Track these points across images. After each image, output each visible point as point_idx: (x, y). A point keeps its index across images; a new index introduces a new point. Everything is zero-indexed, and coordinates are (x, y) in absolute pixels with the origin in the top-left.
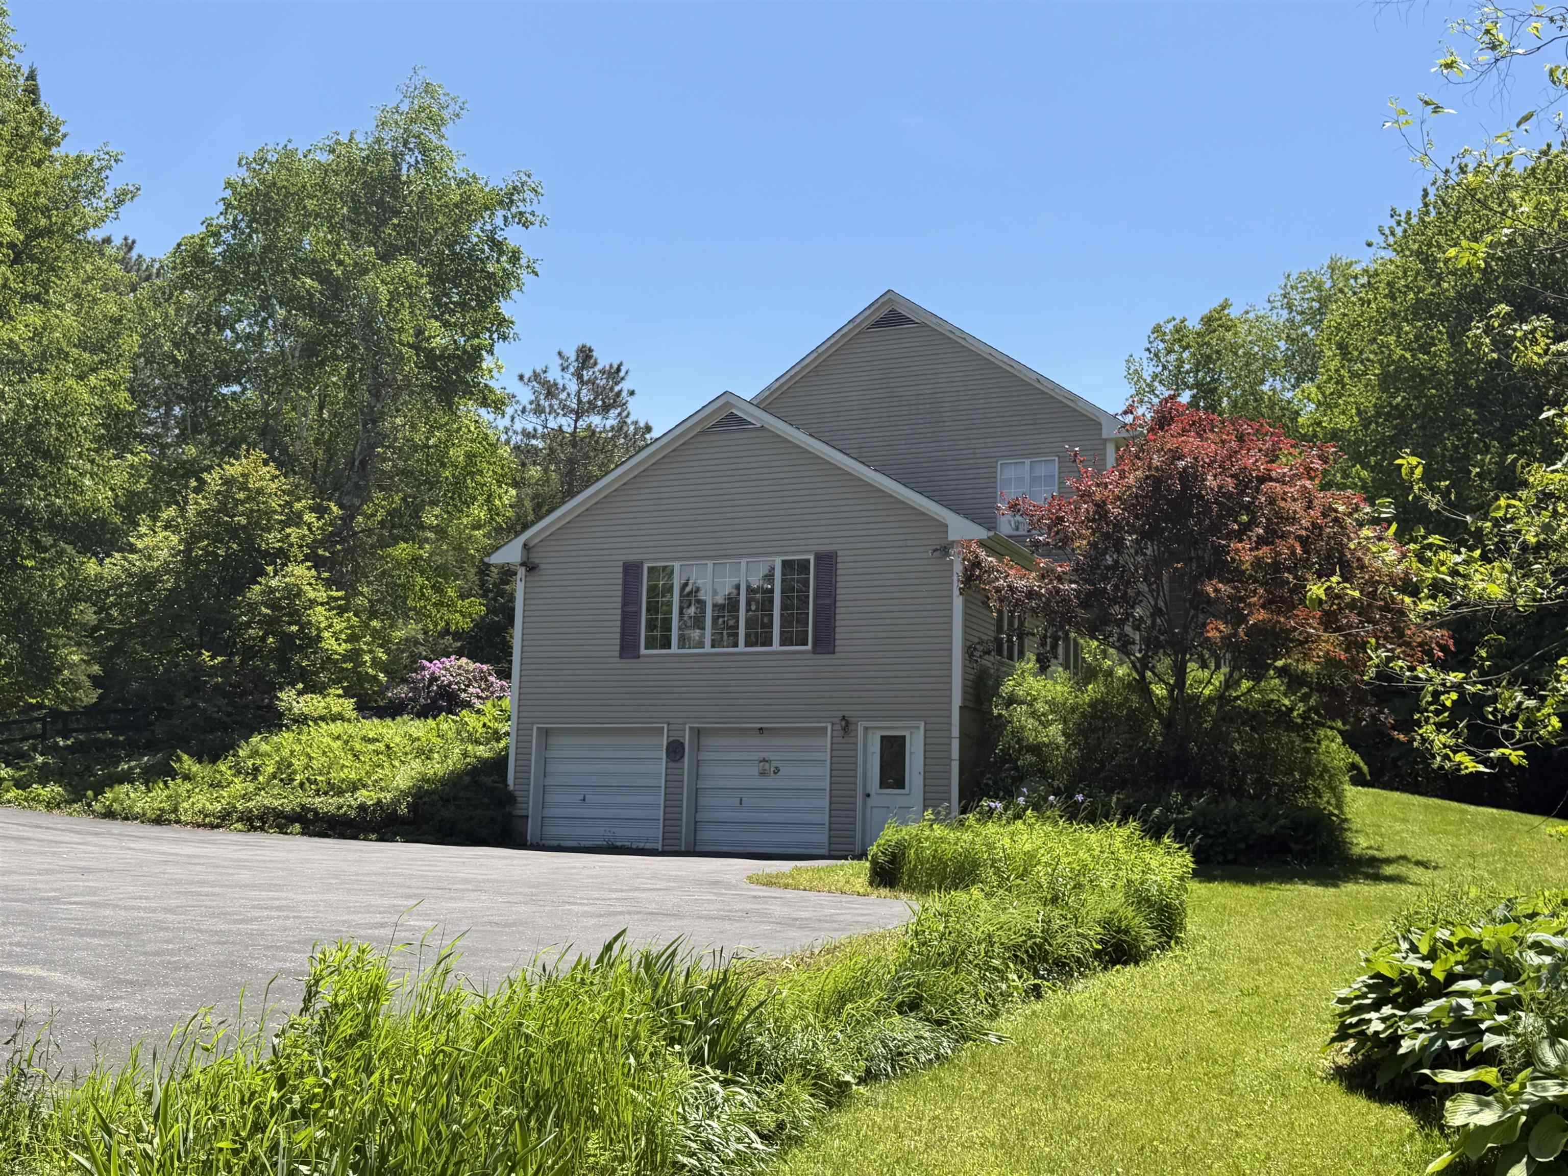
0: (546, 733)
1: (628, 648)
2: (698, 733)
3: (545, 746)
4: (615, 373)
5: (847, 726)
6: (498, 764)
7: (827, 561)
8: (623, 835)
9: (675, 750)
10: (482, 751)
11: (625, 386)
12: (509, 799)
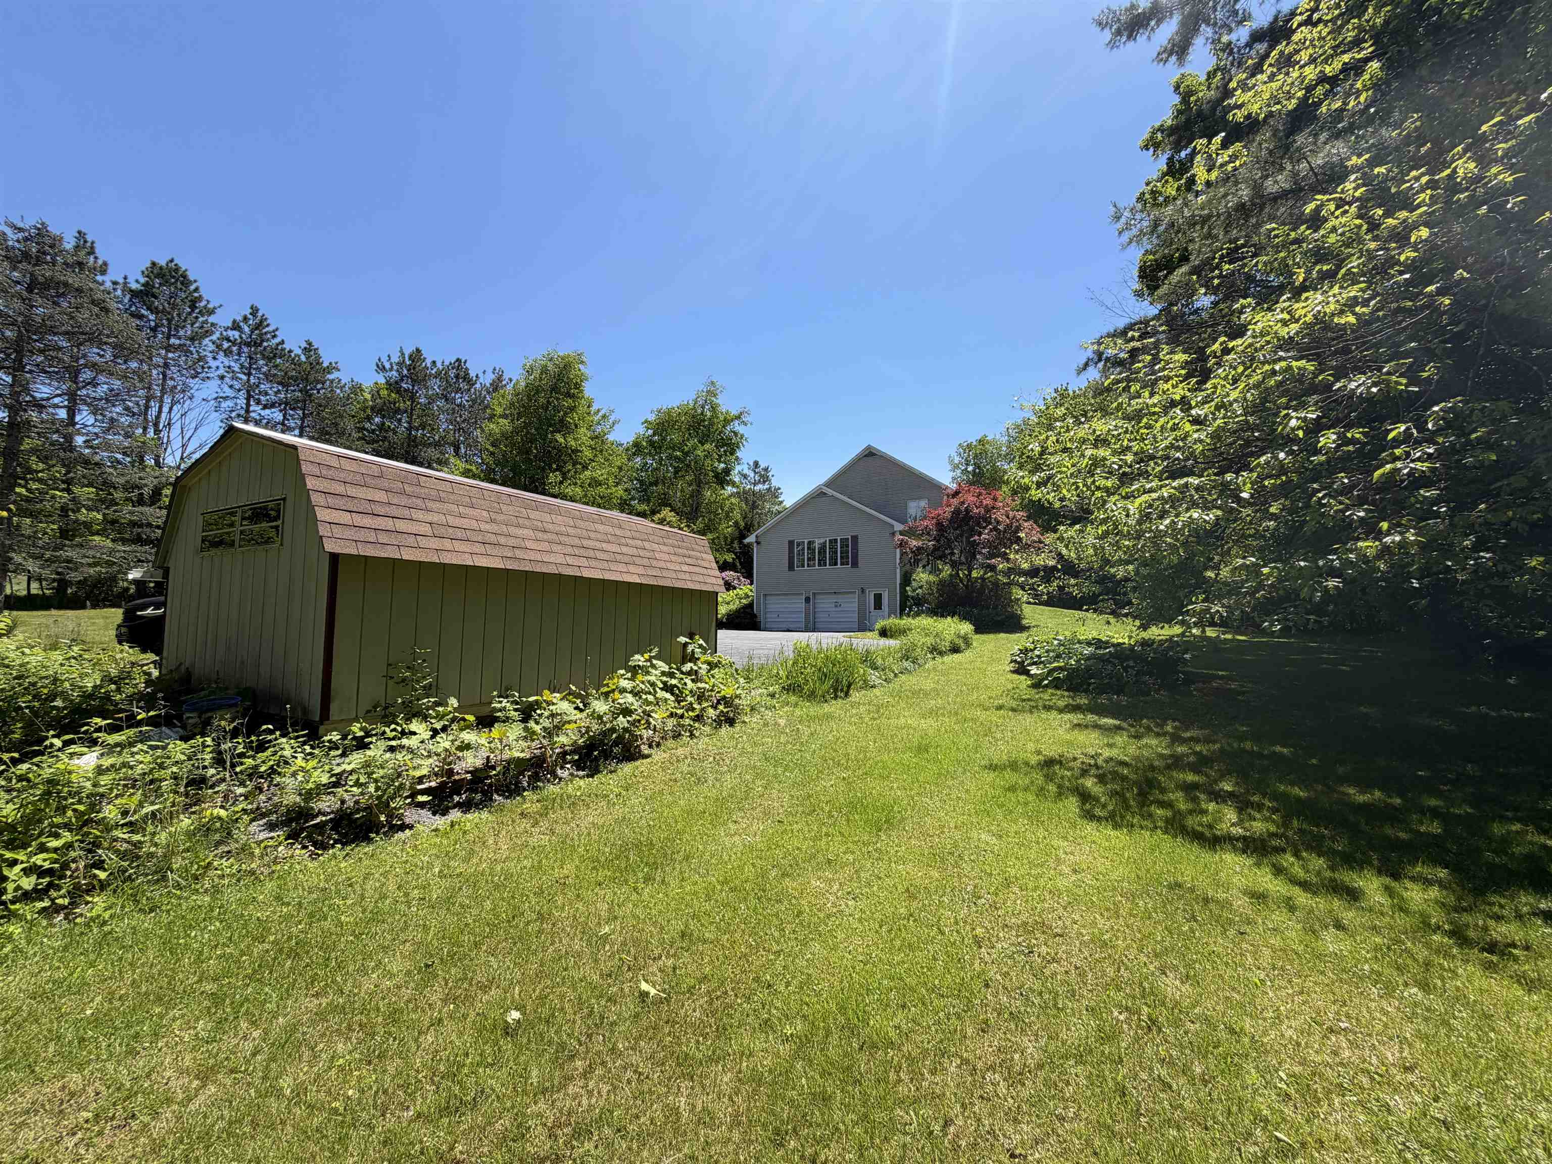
0: (765, 595)
1: (791, 567)
2: (814, 594)
3: (765, 599)
4: (766, 470)
5: (863, 591)
6: (751, 605)
7: (855, 538)
8: (792, 626)
9: (807, 600)
10: (744, 601)
11: (770, 474)
12: (755, 616)
